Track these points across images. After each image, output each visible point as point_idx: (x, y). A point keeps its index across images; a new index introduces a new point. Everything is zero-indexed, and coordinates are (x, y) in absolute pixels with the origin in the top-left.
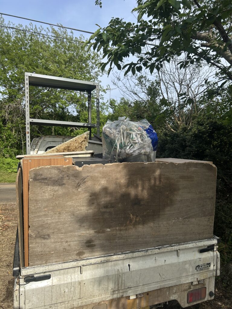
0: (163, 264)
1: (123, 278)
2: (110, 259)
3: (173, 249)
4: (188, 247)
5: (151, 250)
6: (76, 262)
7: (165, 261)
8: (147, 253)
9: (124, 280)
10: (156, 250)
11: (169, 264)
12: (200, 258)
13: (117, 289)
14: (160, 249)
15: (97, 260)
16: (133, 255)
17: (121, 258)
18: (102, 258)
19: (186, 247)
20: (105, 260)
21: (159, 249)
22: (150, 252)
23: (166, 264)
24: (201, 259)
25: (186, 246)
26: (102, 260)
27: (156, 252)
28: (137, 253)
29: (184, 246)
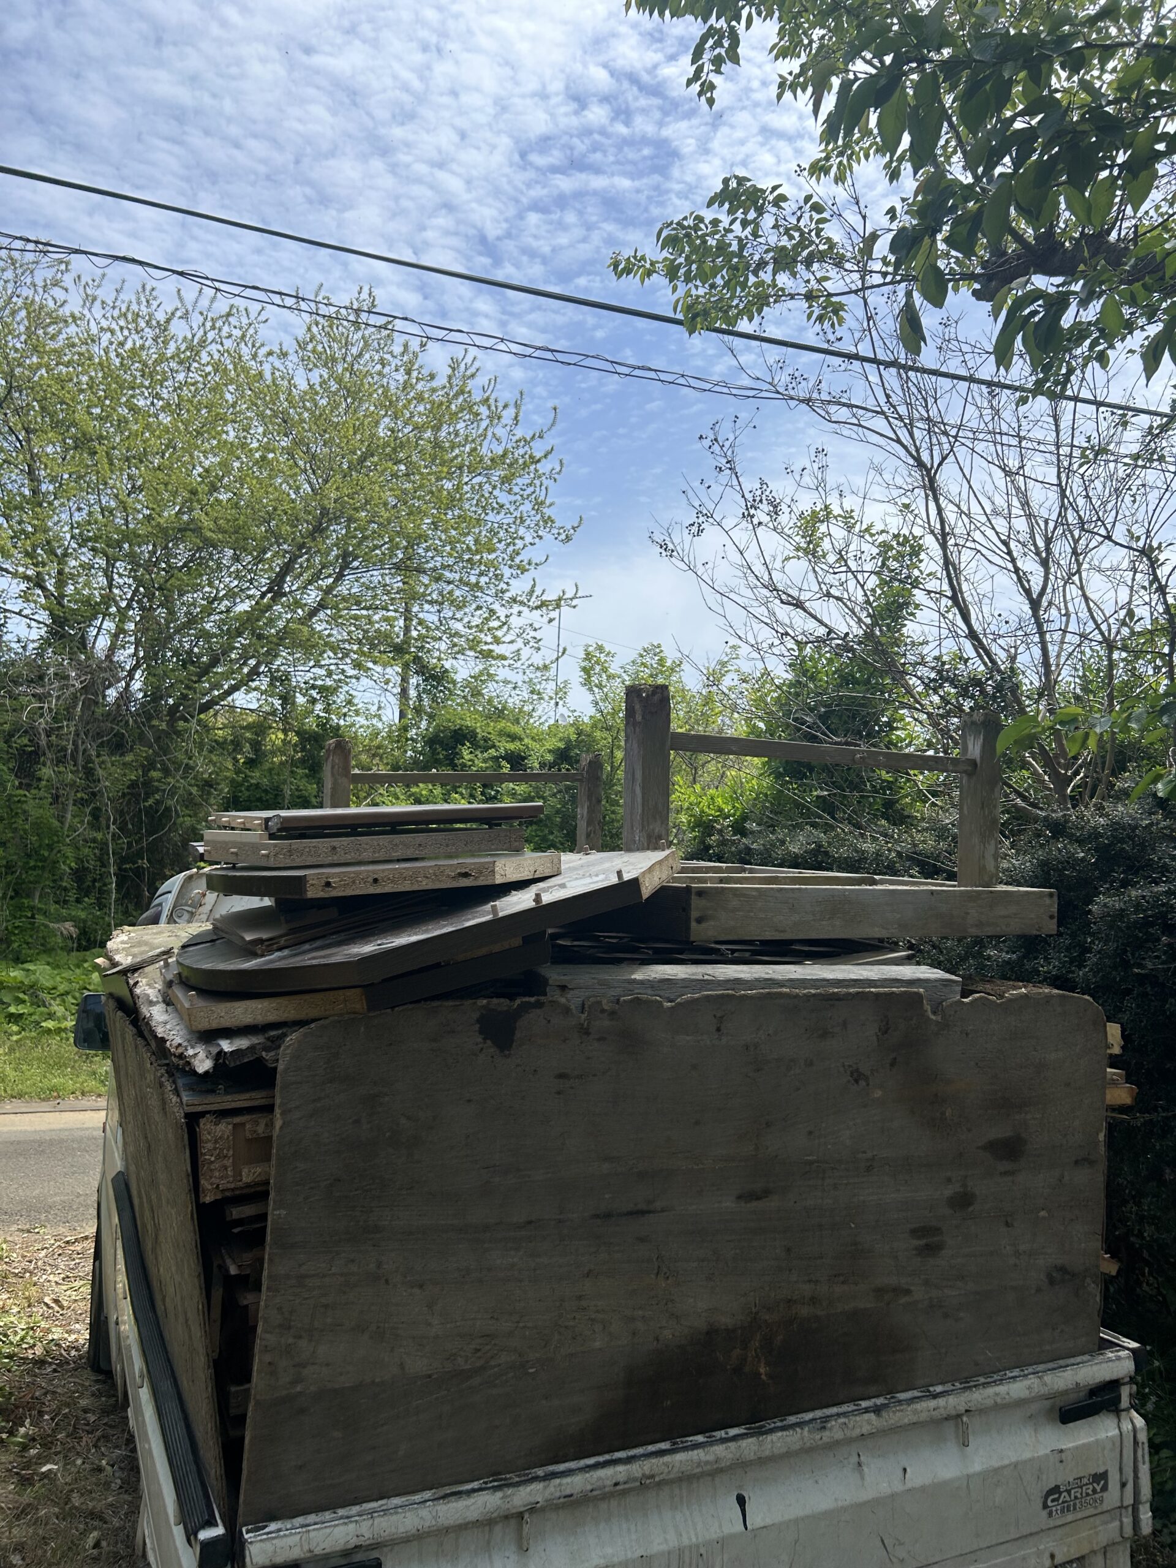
0: (898, 1487)
2: (655, 1471)
3: (942, 1411)
4: (1007, 1400)
5: (842, 1420)
6: (499, 1494)
7: (905, 1471)
10: (866, 1416)
11: (923, 1489)
12: (1061, 1451)
14: (884, 1414)
15: (599, 1479)
16: (760, 1444)
17: (707, 1463)
18: (620, 1468)
19: (999, 1400)
20: (635, 1479)
21: (877, 1410)
22: (835, 1431)
23: (909, 1485)
24: (1063, 1455)
25: (997, 1394)
26: (621, 1478)
27: (866, 1429)
28: (780, 1434)
29: (990, 1391)
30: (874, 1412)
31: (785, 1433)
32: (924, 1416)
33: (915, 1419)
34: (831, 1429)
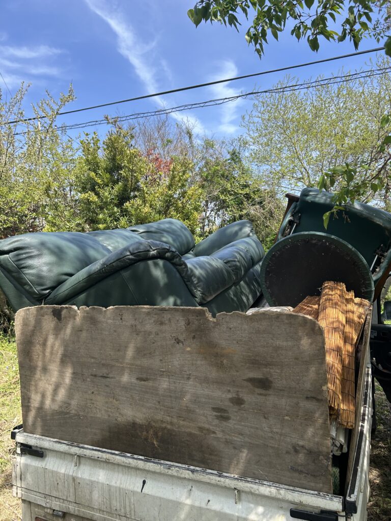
0: (205, 506)
1: (132, 501)
2: (110, 458)
3: (222, 483)
4: (257, 492)
5: (177, 469)
6: (68, 447)
7: (209, 501)
8: (170, 472)
9: (134, 504)
10: (188, 471)
13: (124, 515)
14: (195, 473)
15: (94, 454)
16: (145, 464)
17: (126, 463)
18: (100, 453)
19: (253, 491)
20: (104, 458)
21: (193, 471)
22: (173, 472)
23: (210, 507)
25: (252, 488)
26: (100, 456)
27: (187, 476)
28: (152, 464)
29: (249, 485)
30: (191, 471)
31: (154, 464)
32: (213, 482)
33: (208, 481)
34: (172, 470)
